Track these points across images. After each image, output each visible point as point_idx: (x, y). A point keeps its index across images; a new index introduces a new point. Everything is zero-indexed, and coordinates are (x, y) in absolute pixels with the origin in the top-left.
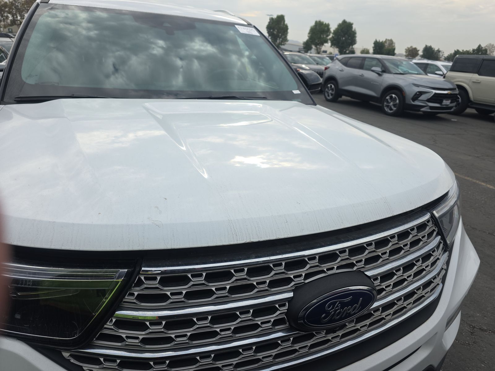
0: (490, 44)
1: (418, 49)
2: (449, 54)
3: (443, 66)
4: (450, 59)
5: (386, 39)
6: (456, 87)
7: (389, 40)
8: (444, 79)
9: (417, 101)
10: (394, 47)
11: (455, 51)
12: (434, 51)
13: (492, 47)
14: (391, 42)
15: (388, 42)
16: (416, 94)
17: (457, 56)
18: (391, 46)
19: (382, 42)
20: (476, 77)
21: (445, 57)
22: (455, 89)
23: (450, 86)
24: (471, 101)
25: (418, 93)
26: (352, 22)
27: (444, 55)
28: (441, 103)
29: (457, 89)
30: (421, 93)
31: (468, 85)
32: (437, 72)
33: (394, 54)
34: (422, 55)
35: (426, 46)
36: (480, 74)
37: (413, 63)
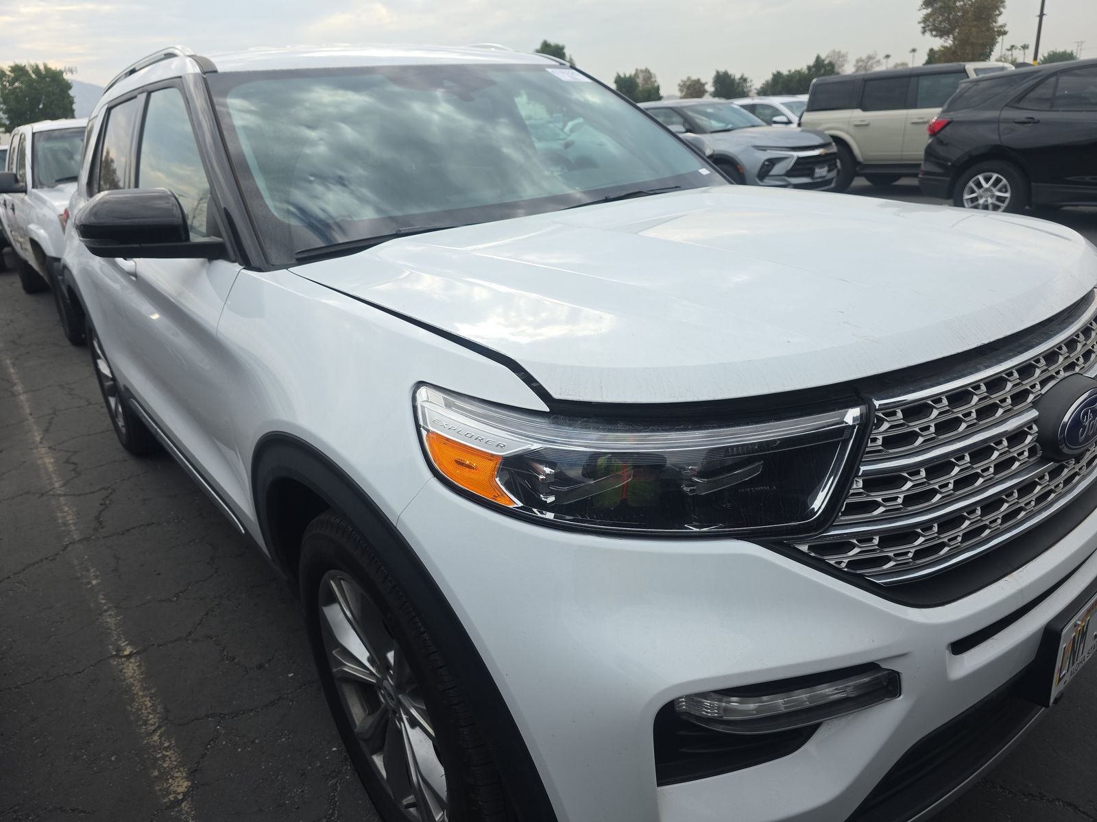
0: (834, 52)
1: (703, 81)
2: (764, 82)
3: (784, 104)
4: (768, 92)
5: (637, 70)
6: (830, 140)
7: (642, 71)
8: (800, 129)
9: (768, 178)
10: (656, 84)
11: (774, 75)
12: (734, 80)
13: (839, 57)
14: (648, 75)
15: (641, 76)
16: (764, 165)
17: (814, 81)
18: (649, 82)
19: (630, 76)
20: (857, 115)
21: (756, 89)
22: (830, 144)
23: (818, 140)
24: (859, 163)
25: (767, 163)
26: (561, 43)
27: (752, 85)
28: (810, 174)
29: (834, 144)
30: (772, 162)
31: (848, 133)
32: (776, 119)
33: (659, 98)
34: (715, 92)
35: (718, 72)
36: (865, 109)
37: (738, 107)
